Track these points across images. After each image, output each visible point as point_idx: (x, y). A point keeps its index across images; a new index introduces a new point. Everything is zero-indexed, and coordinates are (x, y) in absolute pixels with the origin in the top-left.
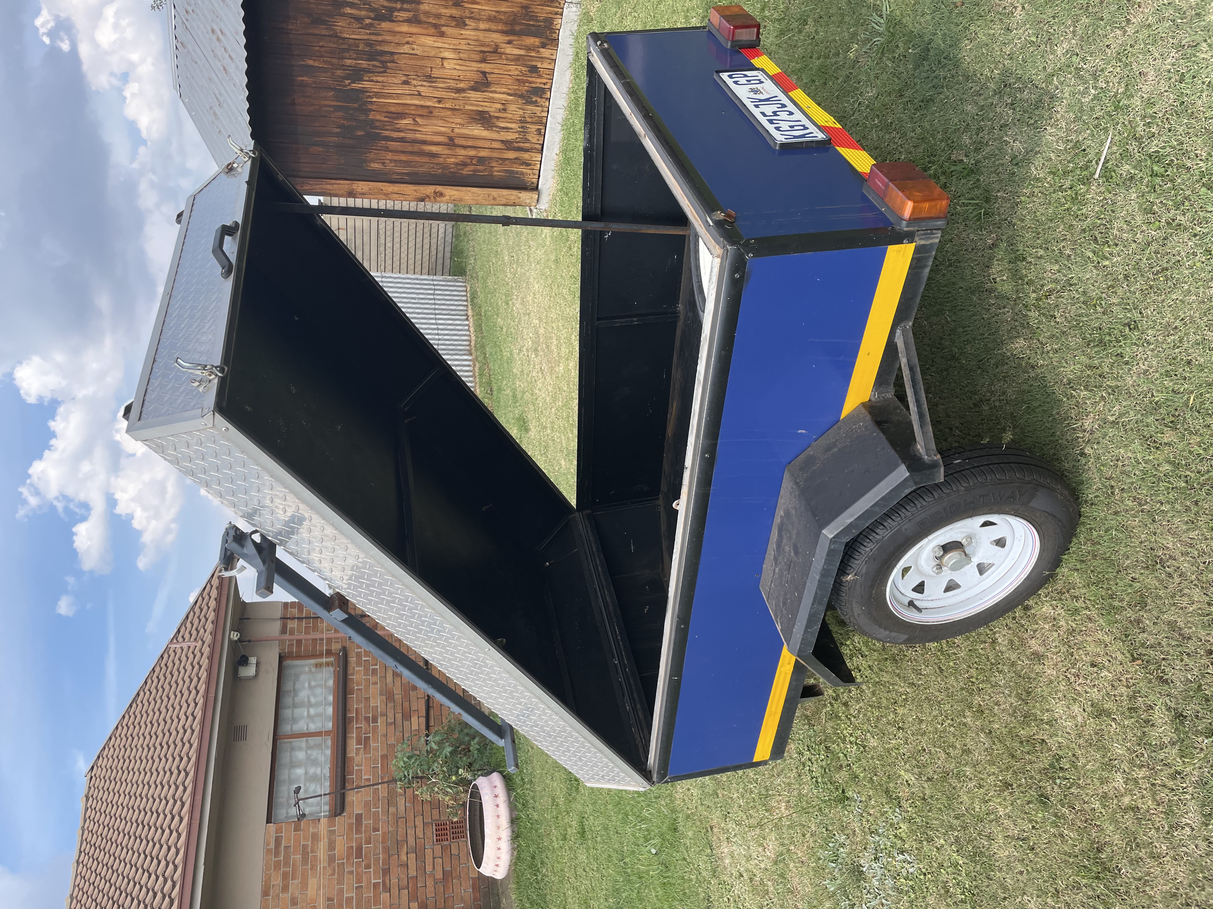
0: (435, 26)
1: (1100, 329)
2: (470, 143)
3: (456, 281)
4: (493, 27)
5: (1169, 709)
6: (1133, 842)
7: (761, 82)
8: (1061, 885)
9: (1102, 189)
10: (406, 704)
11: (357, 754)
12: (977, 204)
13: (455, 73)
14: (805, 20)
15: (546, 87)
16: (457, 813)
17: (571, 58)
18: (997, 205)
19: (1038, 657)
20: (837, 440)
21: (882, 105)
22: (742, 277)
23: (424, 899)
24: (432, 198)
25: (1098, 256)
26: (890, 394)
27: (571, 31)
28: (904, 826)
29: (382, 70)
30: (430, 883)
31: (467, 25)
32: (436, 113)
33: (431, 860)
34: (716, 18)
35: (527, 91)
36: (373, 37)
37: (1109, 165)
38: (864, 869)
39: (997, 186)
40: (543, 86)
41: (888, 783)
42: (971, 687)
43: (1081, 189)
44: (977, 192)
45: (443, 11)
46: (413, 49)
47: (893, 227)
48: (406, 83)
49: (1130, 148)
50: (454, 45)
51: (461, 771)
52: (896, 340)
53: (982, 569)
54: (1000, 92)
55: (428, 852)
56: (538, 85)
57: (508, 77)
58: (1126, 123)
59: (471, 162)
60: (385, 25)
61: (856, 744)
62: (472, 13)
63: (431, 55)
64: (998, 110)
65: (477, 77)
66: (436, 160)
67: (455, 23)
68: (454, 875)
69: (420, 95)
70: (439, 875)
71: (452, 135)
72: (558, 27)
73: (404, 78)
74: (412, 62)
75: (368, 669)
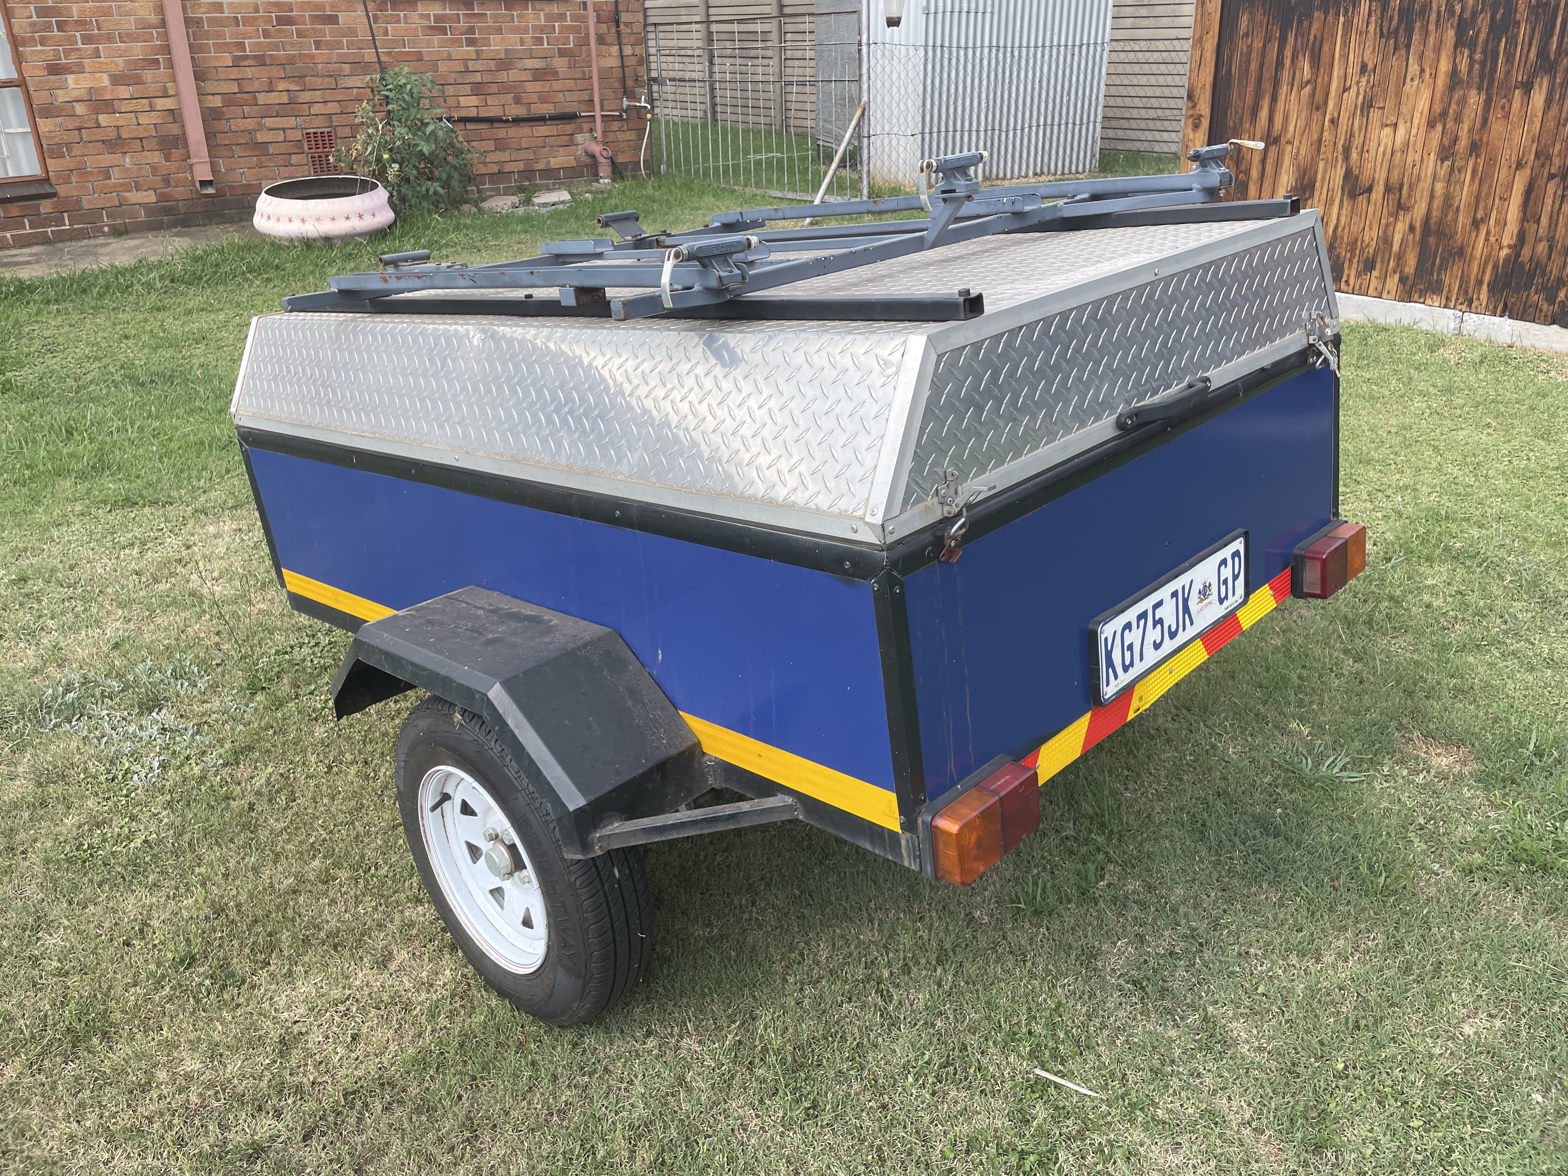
0: (1444, 114)
1: (819, 1065)
2: (1269, 169)
3: (1093, 156)
4: (1436, 203)
5: (273, 1139)
6: (102, 1082)
7: (1221, 601)
8: (73, 980)
9: (1019, 1079)
10: (494, 88)
11: (421, 16)
12: (1035, 898)
13: (1373, 146)
14: (1361, 659)
15: (1343, 283)
16: (340, 161)
17: (1381, 320)
18: (1027, 925)
19: (383, 962)
20: (644, 705)
21: (1211, 768)
22: (846, 573)
23: (228, 116)
24: (1191, 112)
25: (922, 1067)
26: (712, 782)
27: (1421, 320)
28: (197, 770)
29: (1385, 31)
30: (250, 124)
31: (1442, 163)
32: (1316, 116)
33: (280, 126)
34: (1345, 533)
35: (1338, 256)
36: (1433, 16)
37: (1052, 1090)
38: (154, 714)
39: (1056, 926)
40: (1345, 278)
41: (260, 751)
42: (361, 867)
43: (1025, 1047)
44: (1052, 899)
45: (1466, 126)
46: (1412, 80)
47: (924, 801)
48: (1364, 68)
49: (1069, 1122)
50: (1415, 142)
51: (396, 166)
52: (780, 796)
53: (497, 893)
54: (1193, 937)
55: (291, 122)
56: (1346, 272)
57: (1362, 226)
58: (1109, 1118)
59: (1241, 172)
60: (1451, 34)
61: (323, 708)
62: (1460, 171)
63: (1403, 107)
64: (1167, 933)
65: (1364, 181)
66: (1247, 117)
67: (1447, 144)
68: (263, 158)
69: (1346, 90)
70: (261, 137)
71: (1283, 141)
72: (1429, 301)
73: (1370, 66)
74: (1393, 77)
75: (542, 31)
